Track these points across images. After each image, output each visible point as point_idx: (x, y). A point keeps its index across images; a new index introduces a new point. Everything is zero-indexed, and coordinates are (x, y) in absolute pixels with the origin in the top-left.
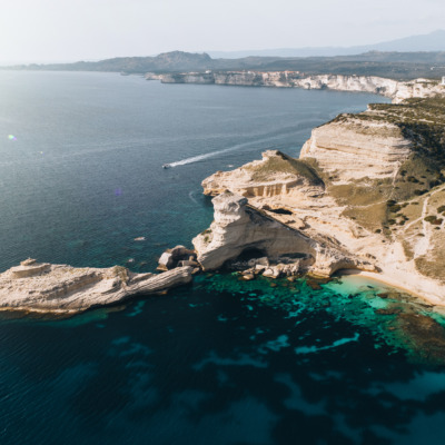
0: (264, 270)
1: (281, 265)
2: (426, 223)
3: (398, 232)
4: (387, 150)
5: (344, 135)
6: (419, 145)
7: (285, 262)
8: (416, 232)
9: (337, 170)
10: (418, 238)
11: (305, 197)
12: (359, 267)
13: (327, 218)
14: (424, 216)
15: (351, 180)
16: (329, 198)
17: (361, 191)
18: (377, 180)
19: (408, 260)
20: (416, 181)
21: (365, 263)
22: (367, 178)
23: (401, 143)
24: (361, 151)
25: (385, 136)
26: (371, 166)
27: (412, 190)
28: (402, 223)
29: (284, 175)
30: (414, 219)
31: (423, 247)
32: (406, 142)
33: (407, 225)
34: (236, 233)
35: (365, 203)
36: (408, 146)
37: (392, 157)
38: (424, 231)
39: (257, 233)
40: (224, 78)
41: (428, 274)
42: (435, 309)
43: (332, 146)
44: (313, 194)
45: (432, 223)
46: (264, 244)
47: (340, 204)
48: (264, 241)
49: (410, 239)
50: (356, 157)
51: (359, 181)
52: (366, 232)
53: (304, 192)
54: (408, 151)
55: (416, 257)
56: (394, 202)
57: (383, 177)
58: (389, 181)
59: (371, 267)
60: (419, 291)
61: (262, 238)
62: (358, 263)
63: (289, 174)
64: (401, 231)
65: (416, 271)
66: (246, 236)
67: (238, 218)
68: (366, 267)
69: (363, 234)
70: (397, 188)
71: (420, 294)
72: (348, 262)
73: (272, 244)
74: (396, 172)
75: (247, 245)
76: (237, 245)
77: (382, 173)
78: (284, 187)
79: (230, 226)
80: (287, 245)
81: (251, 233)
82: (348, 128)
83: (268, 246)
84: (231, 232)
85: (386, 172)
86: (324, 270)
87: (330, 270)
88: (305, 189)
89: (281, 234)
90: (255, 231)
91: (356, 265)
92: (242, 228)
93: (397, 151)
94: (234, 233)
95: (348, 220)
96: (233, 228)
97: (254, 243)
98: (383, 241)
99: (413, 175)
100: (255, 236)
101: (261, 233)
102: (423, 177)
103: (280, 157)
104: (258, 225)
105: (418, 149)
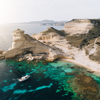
0: (28, 58)
1: (36, 56)
2: (95, 45)
3: (85, 47)
4: (85, 26)
5: (73, 24)
6: (96, 25)
7: (38, 56)
8: (91, 47)
9: (70, 33)
10: (92, 49)
11: (57, 39)
12: (66, 57)
13: (62, 44)
14: (95, 42)
15: (73, 35)
16: (65, 39)
17: (76, 37)
18: (81, 34)
19: (86, 55)
20: (94, 34)
22: (78, 34)
23: (90, 24)
24: (78, 27)
25: (85, 23)
26: (80, 31)
27: (93, 37)
28: (87, 45)
29: (52, 33)
30: (91, 44)
31: (93, 51)
32: (92, 24)
33: (89, 45)
35: (76, 40)
36: (92, 25)
37: (87, 28)
38: (94, 47)
39: (28, 44)
40: (55, 24)
41: (93, 60)
42: (94, 73)
43: (69, 27)
44: (60, 38)
45: (98, 44)
47: (67, 41)
48: (31, 48)
49: (89, 49)
50: (76, 29)
51: (75, 35)
52: (73, 47)
53: (57, 38)
54: (92, 26)
55: (89, 54)
56: (86, 40)
57: (83, 33)
58: (85, 34)
59: (71, 57)
60: (88, 66)
61: (30, 46)
62: (66, 56)
63: (53, 33)
64: (86, 47)
65: (89, 59)
66: (24, 46)
67: (19, 38)
68: (69, 57)
69: (72, 48)
70: (87, 36)
71: (89, 67)
72: (62, 55)
73: (35, 49)
74: (88, 32)
75: (24, 49)
76: (20, 49)
77: (83, 32)
78: (51, 36)
79: (17, 41)
80: (40, 50)
81: (25, 44)
82: (75, 22)
83: (33, 50)
84: (17, 44)
85: (84, 32)
86: (51, 58)
87: (54, 58)
88: (58, 37)
89: (37, 45)
90: (27, 43)
91: (65, 57)
92: (22, 42)
93: (89, 26)
94: (19, 44)
95: (69, 45)
96: (18, 42)
97: (27, 48)
98: (79, 50)
99: (93, 33)
100: (27, 46)
101: (30, 44)
102: (97, 33)
103: (52, 29)
104: (28, 41)
105: (96, 26)
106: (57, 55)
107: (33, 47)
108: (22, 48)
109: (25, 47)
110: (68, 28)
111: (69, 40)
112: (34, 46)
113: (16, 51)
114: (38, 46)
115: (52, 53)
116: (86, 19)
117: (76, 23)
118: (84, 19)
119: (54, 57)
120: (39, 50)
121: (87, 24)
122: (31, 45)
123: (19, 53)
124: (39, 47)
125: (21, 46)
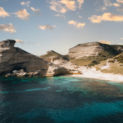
1: (30, 73)
4: (94, 49)
5: (79, 48)
7: (32, 72)
10: (104, 66)
11: (60, 62)
14: (107, 61)
15: (79, 58)
16: (69, 62)
17: (82, 60)
18: (89, 56)
19: (97, 71)
20: (105, 57)
21: (73, 70)
22: (85, 56)
23: (99, 47)
24: (84, 51)
28: (97, 64)
29: (53, 57)
30: (103, 63)
31: (106, 67)
32: (101, 47)
34: (8, 57)
35: (83, 62)
37: (96, 51)
38: (107, 64)
39: (19, 58)
41: (107, 72)
44: (63, 61)
45: (110, 62)
46: (24, 65)
47: (72, 63)
48: (24, 63)
49: (100, 67)
50: (83, 53)
52: (80, 66)
54: (102, 49)
56: (95, 61)
59: (77, 72)
61: (23, 61)
64: (96, 66)
65: (101, 72)
66: (14, 59)
68: (74, 72)
70: (97, 58)
72: (65, 70)
73: (28, 65)
74: (97, 54)
75: (14, 64)
76: (9, 64)
77: (91, 55)
78: (52, 60)
79: (4, 53)
80: (36, 66)
81: (16, 58)
82: (81, 46)
83: (26, 66)
84: (5, 56)
85: (93, 55)
86: (51, 73)
87: (54, 73)
88: (60, 60)
89: (33, 59)
90: (18, 56)
91: (69, 71)
92: (12, 54)
93: (97, 49)
94: (7, 56)
95: (74, 65)
96: (6, 54)
97: (18, 63)
98: (87, 68)
99: (104, 55)
100: (19, 60)
101: (22, 58)
102: (108, 56)
103: (53, 52)
104: (20, 53)
105: (106, 49)
106: (58, 69)
107: (27, 62)
108: (11, 63)
109: (15, 62)
110: (73, 53)
111: (75, 62)
112: (28, 60)
113: (3, 67)
114: (33, 61)
115: (52, 67)
116: (93, 42)
117: (82, 48)
118: (91, 43)
119: (54, 71)
120: (34, 66)
121: (96, 46)
122: (24, 59)
123: (6, 70)
124: (35, 62)
125: (9, 60)
